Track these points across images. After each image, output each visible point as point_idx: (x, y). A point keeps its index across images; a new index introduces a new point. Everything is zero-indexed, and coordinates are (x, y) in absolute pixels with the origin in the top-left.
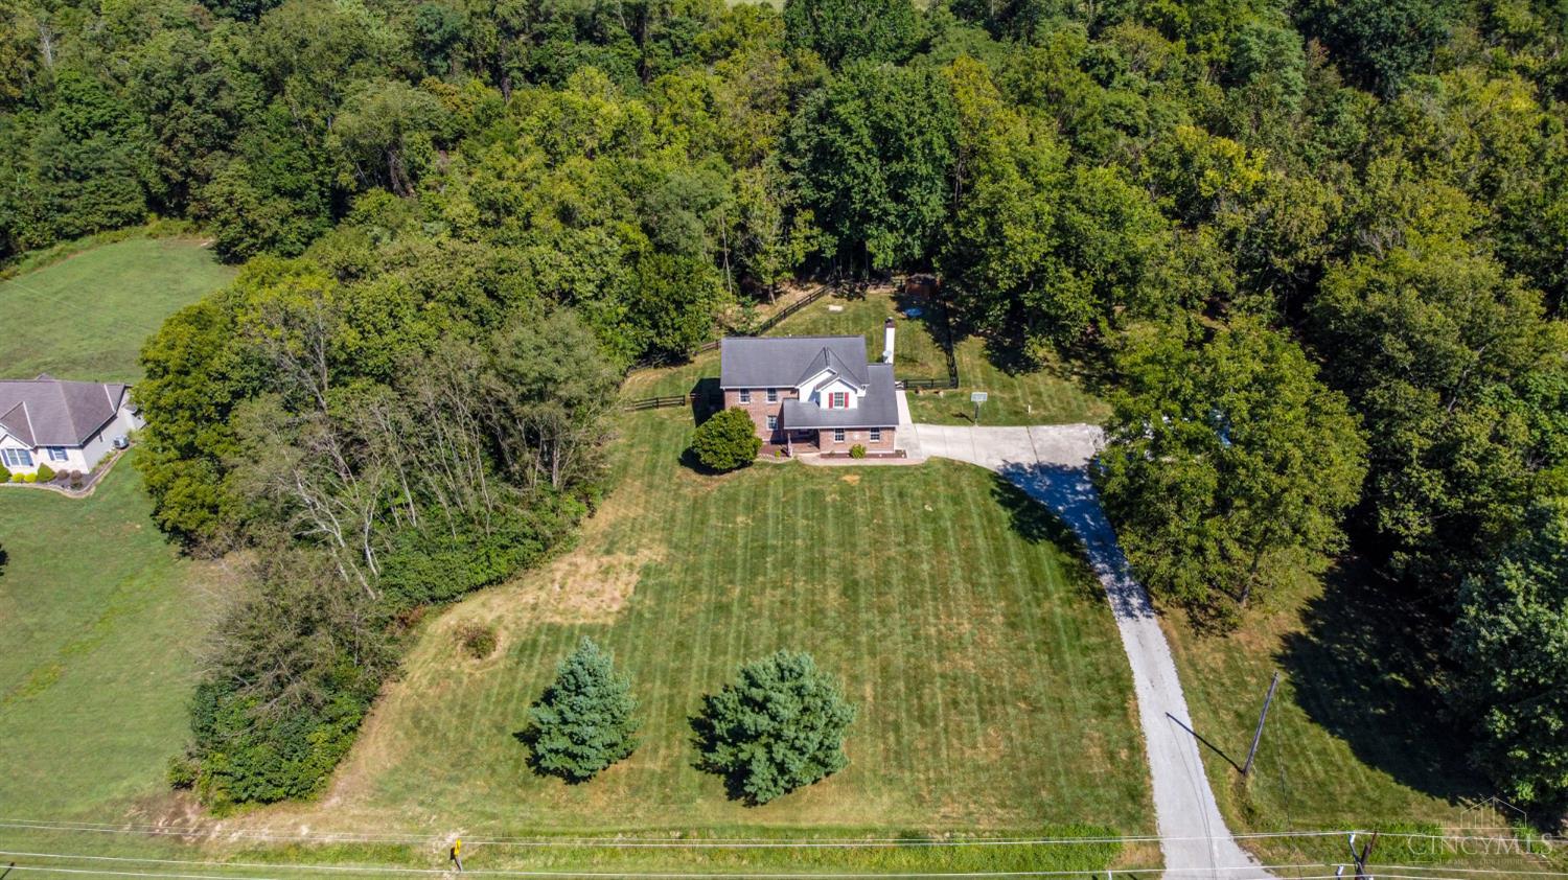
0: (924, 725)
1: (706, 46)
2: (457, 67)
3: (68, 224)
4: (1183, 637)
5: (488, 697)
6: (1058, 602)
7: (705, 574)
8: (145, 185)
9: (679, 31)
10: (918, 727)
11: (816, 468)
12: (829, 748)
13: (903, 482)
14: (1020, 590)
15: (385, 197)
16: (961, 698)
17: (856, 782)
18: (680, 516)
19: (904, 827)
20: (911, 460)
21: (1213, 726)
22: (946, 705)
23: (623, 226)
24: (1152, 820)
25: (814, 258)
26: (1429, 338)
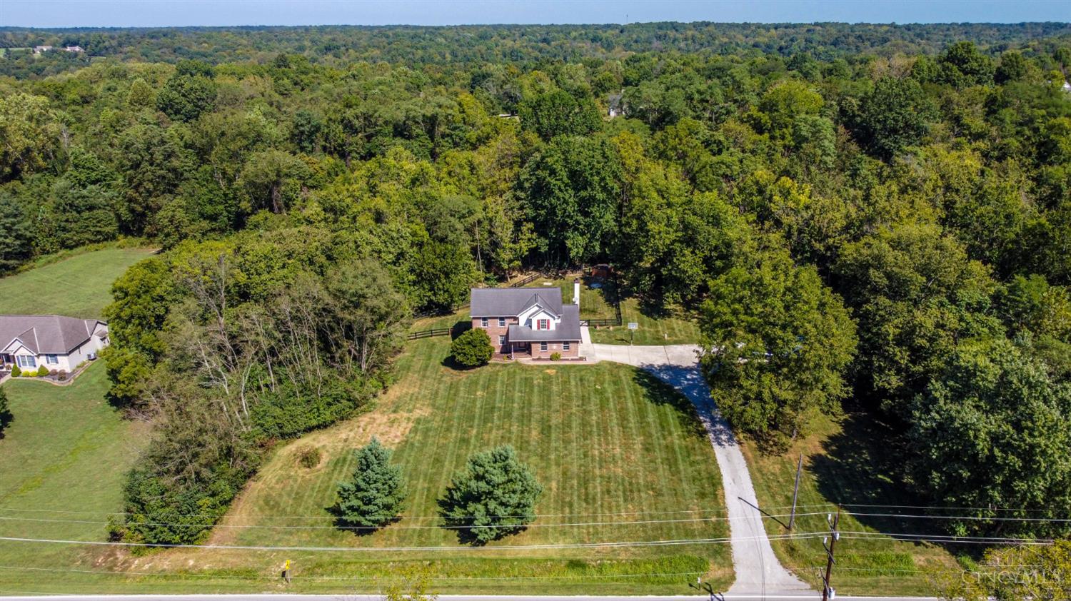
0: (587, 503)
1: (473, 140)
2: (318, 148)
3: (68, 239)
4: (755, 456)
5: (313, 489)
6: (676, 436)
7: (455, 422)
8: (118, 216)
9: (457, 132)
10: (584, 505)
11: (529, 366)
12: (524, 506)
13: (583, 373)
14: (653, 432)
15: (268, 214)
16: (612, 488)
17: (543, 534)
18: (441, 392)
19: (571, 558)
20: (589, 362)
21: (770, 502)
22: (603, 493)
23: (413, 226)
24: (729, 554)
25: (534, 252)
26: (896, 270)
